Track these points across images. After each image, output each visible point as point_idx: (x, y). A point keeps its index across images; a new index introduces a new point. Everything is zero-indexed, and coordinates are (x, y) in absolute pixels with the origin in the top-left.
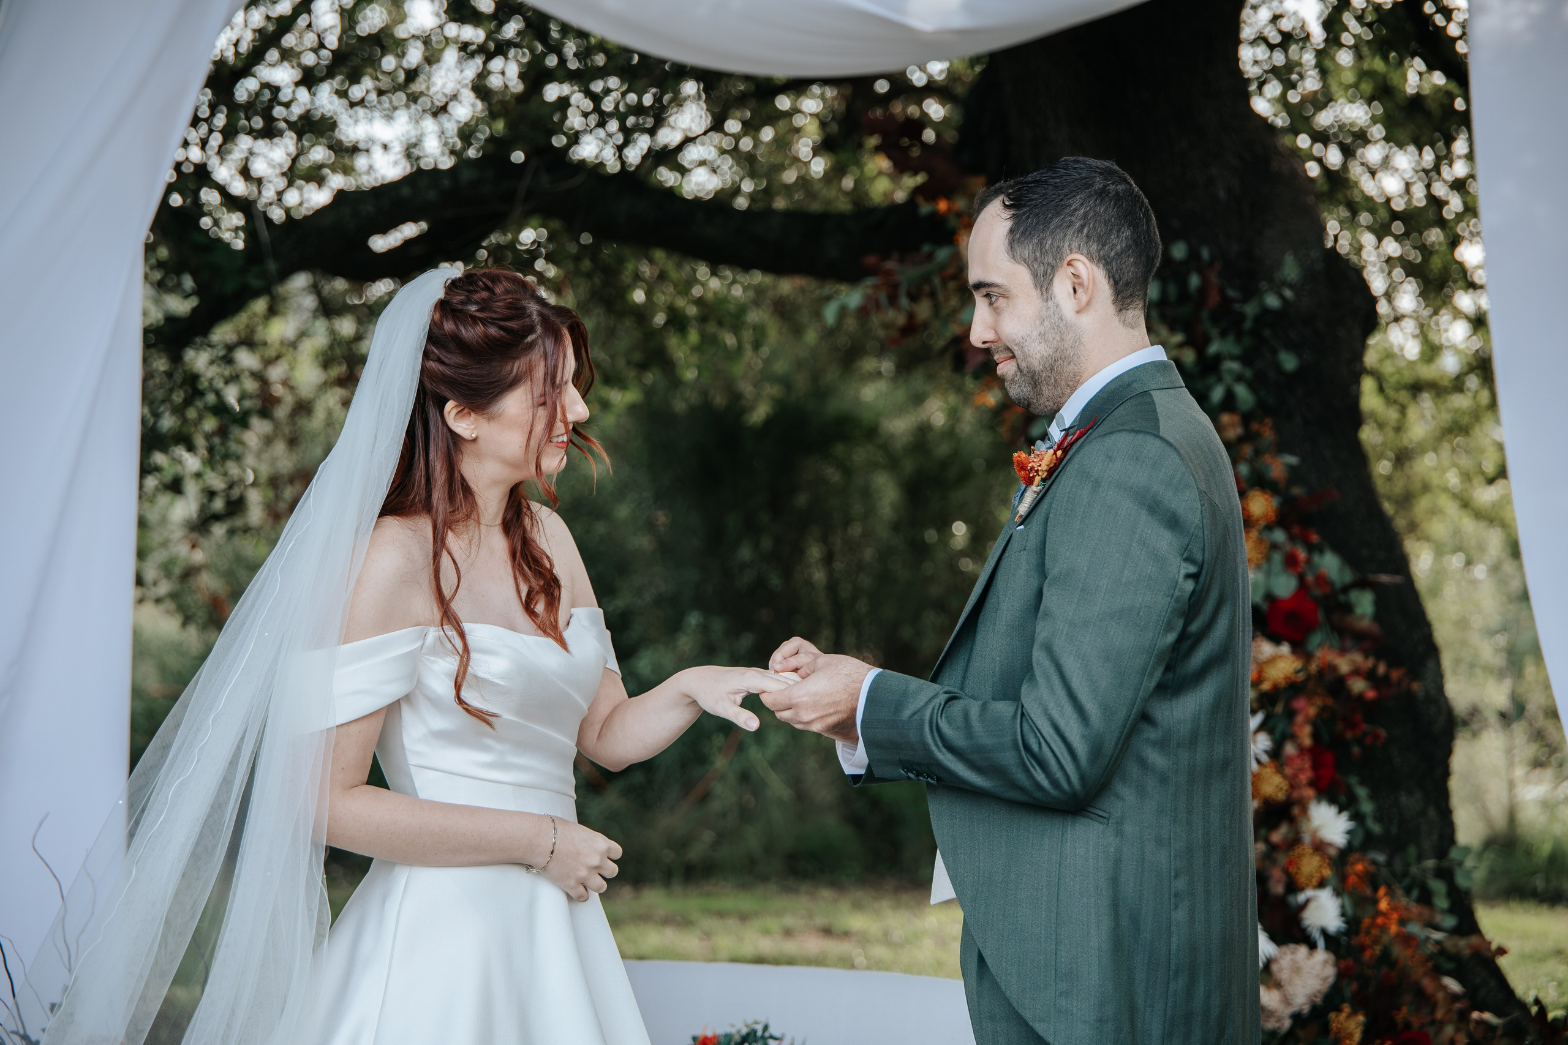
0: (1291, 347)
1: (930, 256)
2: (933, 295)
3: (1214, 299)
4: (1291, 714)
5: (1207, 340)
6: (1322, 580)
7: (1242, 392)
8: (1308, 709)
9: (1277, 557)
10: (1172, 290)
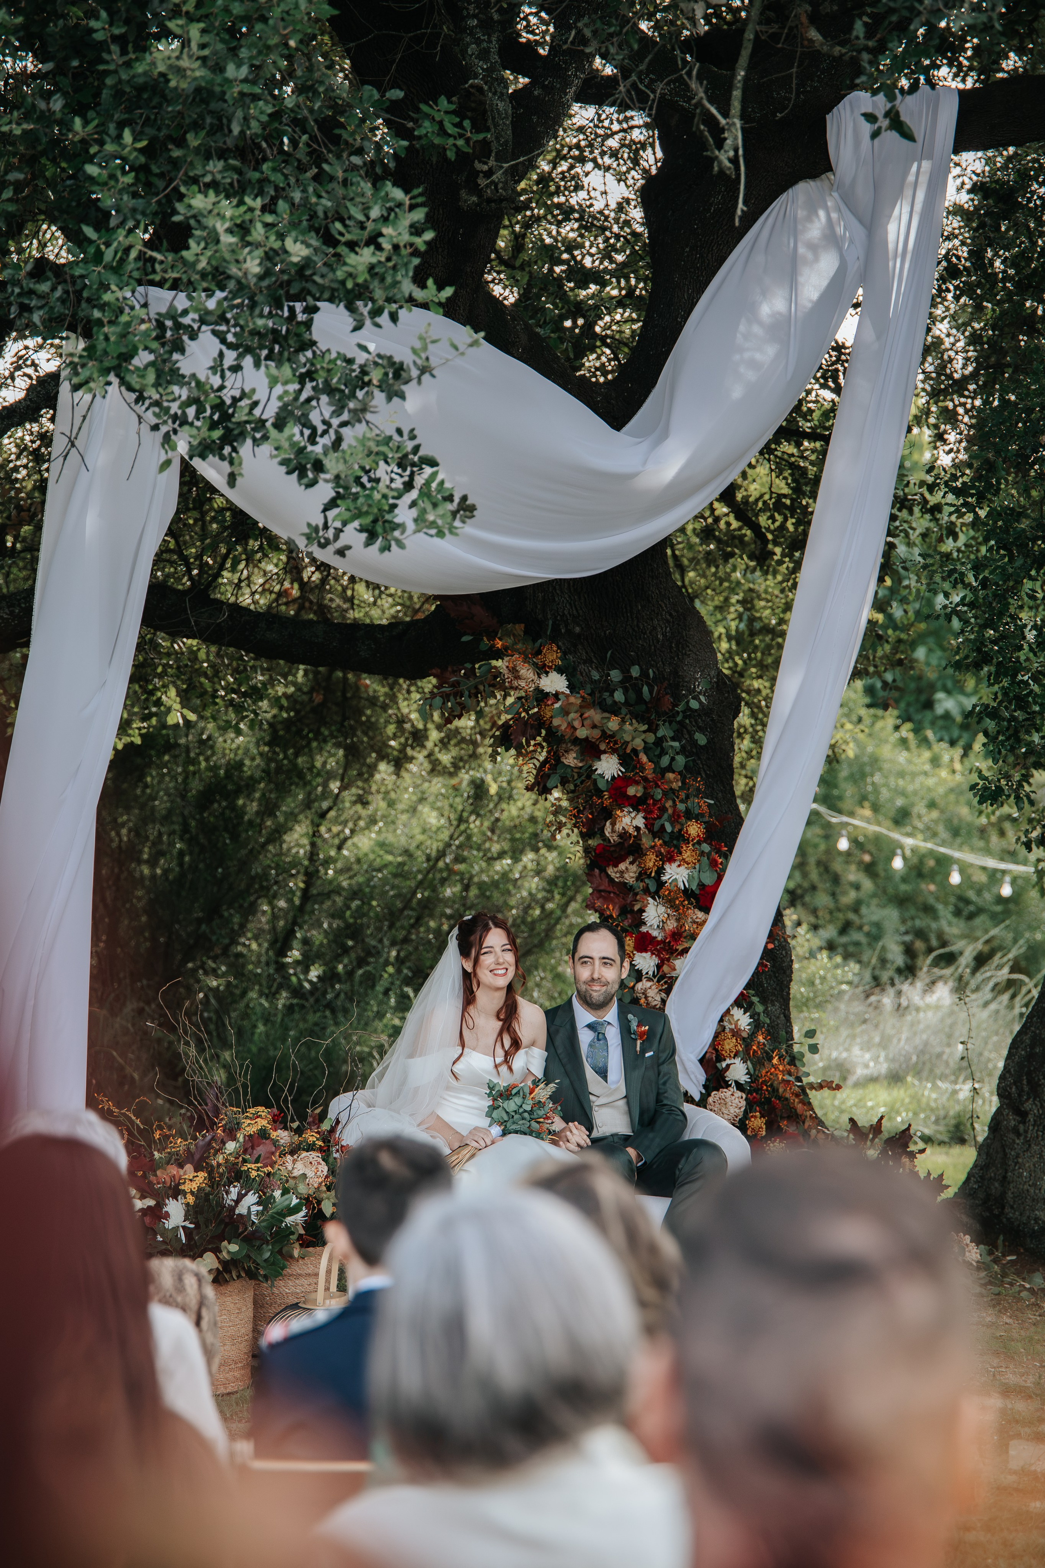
0: (701, 730)
3: (667, 705)
5: (657, 728)
7: (681, 760)
9: (705, 860)
10: (632, 695)
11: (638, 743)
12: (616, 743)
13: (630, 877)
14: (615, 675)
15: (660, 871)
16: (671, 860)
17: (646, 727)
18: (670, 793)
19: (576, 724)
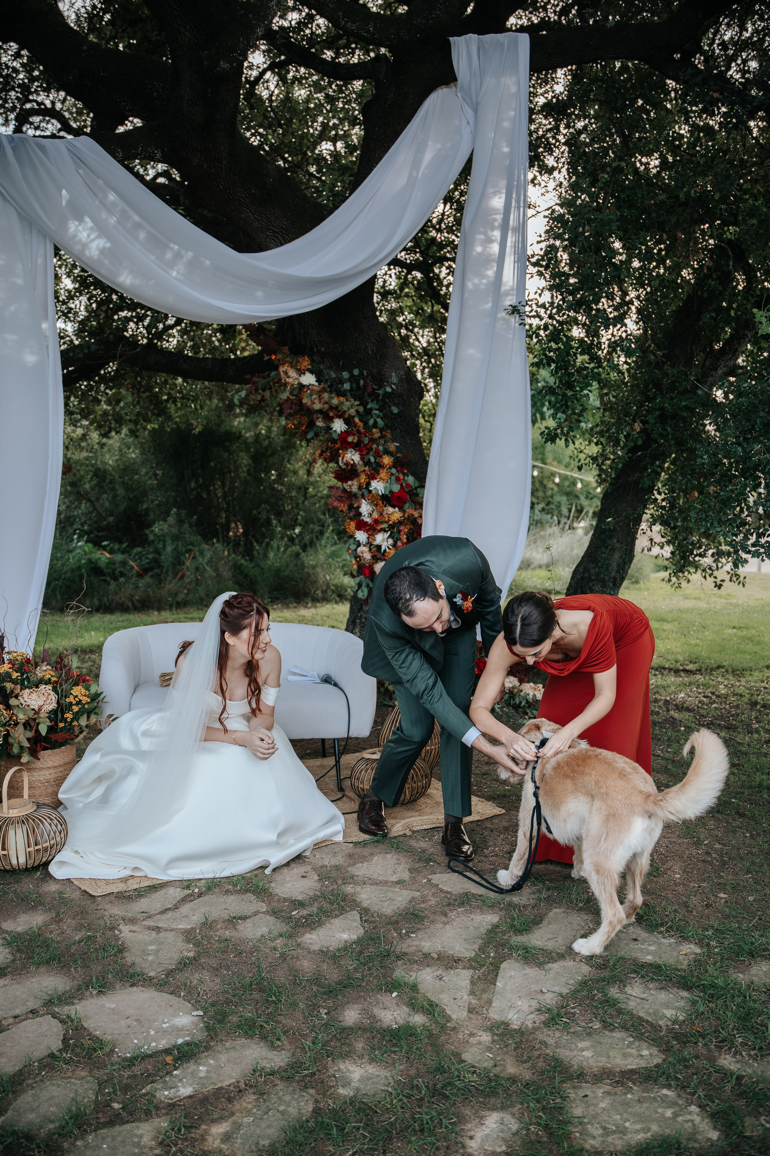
0: (396, 405)
1: (269, 374)
2: (270, 388)
3: (370, 389)
4: (399, 531)
5: (367, 403)
6: (408, 485)
7: (379, 420)
8: (405, 529)
9: (393, 478)
10: (354, 385)
11: (352, 412)
12: (339, 411)
13: (355, 489)
14: (346, 375)
15: (368, 484)
16: (373, 478)
17: (357, 403)
18: (372, 440)
19: (316, 401)
